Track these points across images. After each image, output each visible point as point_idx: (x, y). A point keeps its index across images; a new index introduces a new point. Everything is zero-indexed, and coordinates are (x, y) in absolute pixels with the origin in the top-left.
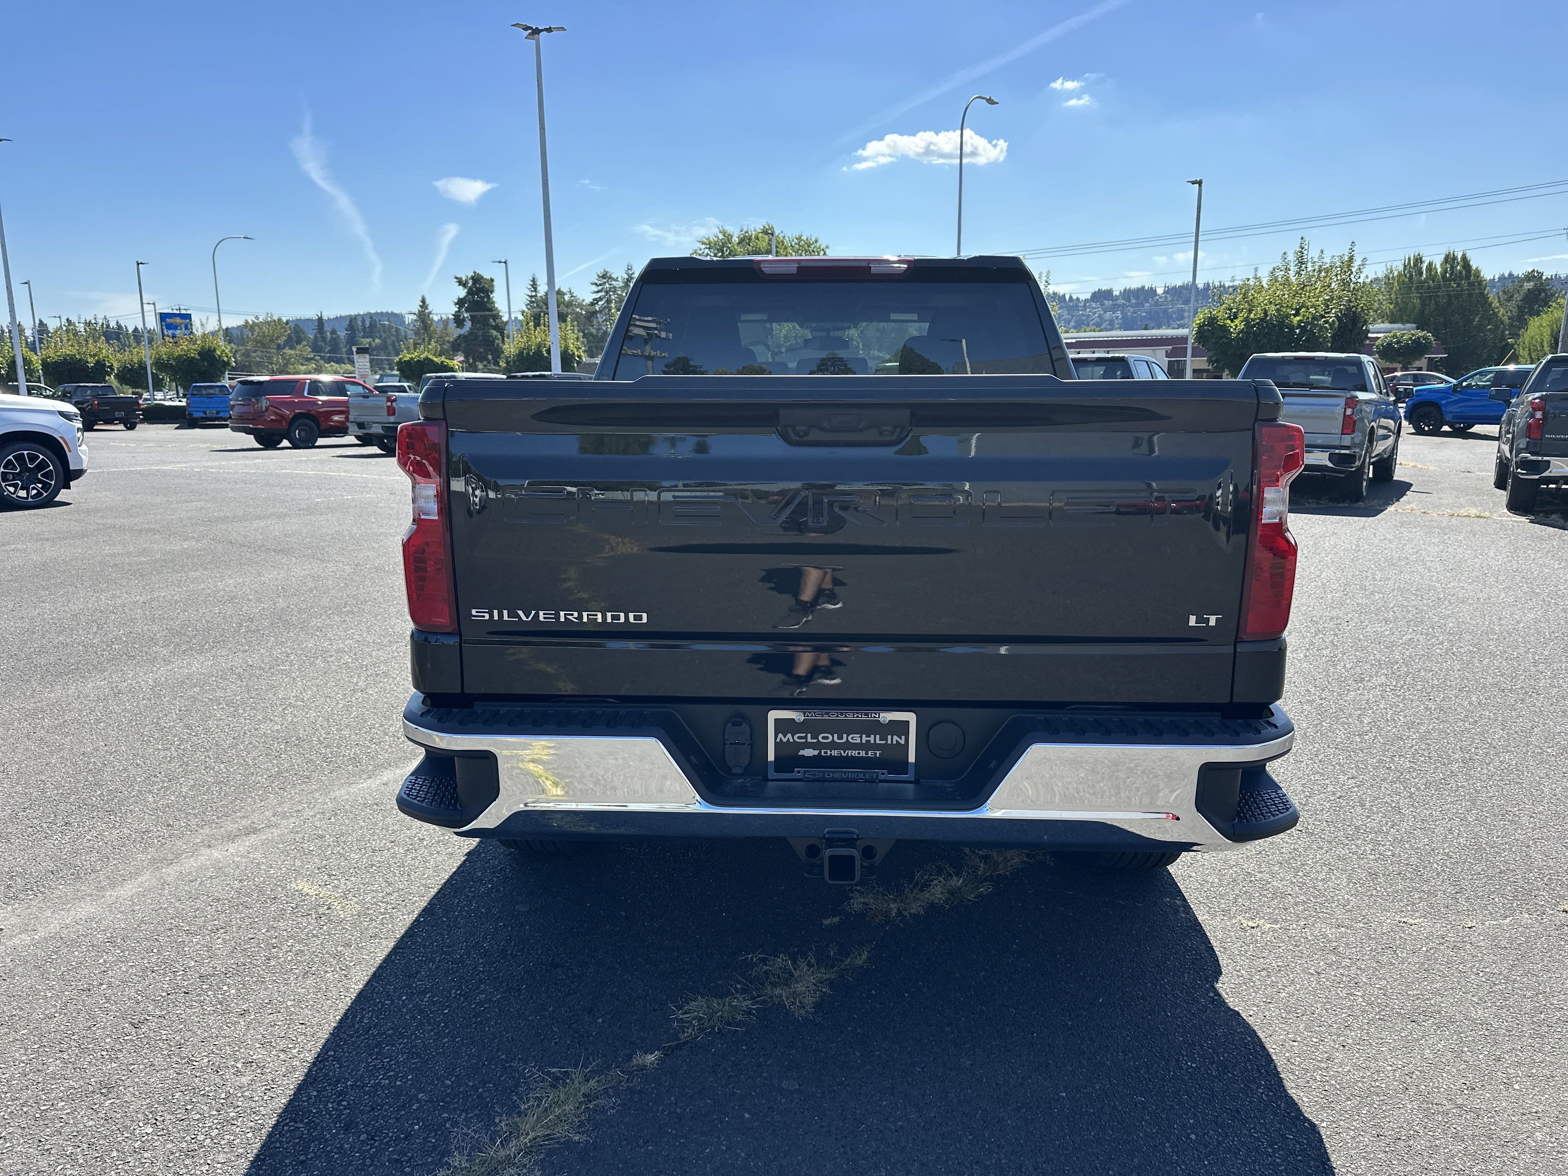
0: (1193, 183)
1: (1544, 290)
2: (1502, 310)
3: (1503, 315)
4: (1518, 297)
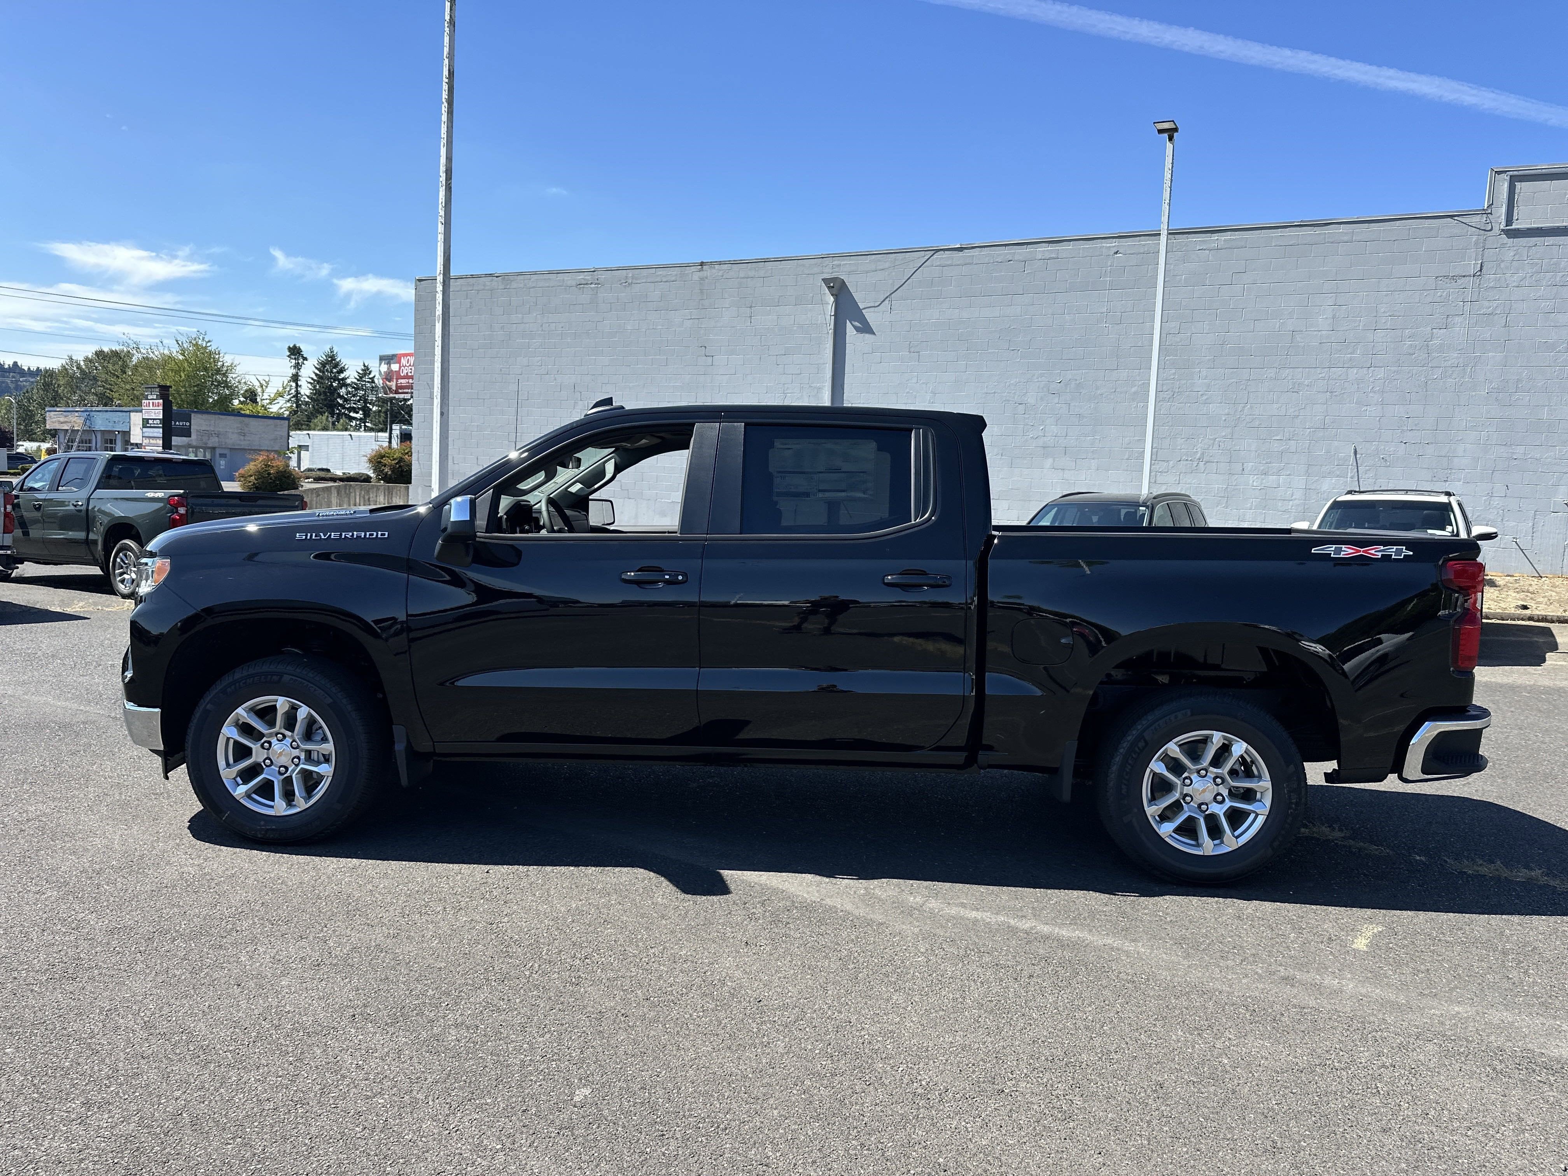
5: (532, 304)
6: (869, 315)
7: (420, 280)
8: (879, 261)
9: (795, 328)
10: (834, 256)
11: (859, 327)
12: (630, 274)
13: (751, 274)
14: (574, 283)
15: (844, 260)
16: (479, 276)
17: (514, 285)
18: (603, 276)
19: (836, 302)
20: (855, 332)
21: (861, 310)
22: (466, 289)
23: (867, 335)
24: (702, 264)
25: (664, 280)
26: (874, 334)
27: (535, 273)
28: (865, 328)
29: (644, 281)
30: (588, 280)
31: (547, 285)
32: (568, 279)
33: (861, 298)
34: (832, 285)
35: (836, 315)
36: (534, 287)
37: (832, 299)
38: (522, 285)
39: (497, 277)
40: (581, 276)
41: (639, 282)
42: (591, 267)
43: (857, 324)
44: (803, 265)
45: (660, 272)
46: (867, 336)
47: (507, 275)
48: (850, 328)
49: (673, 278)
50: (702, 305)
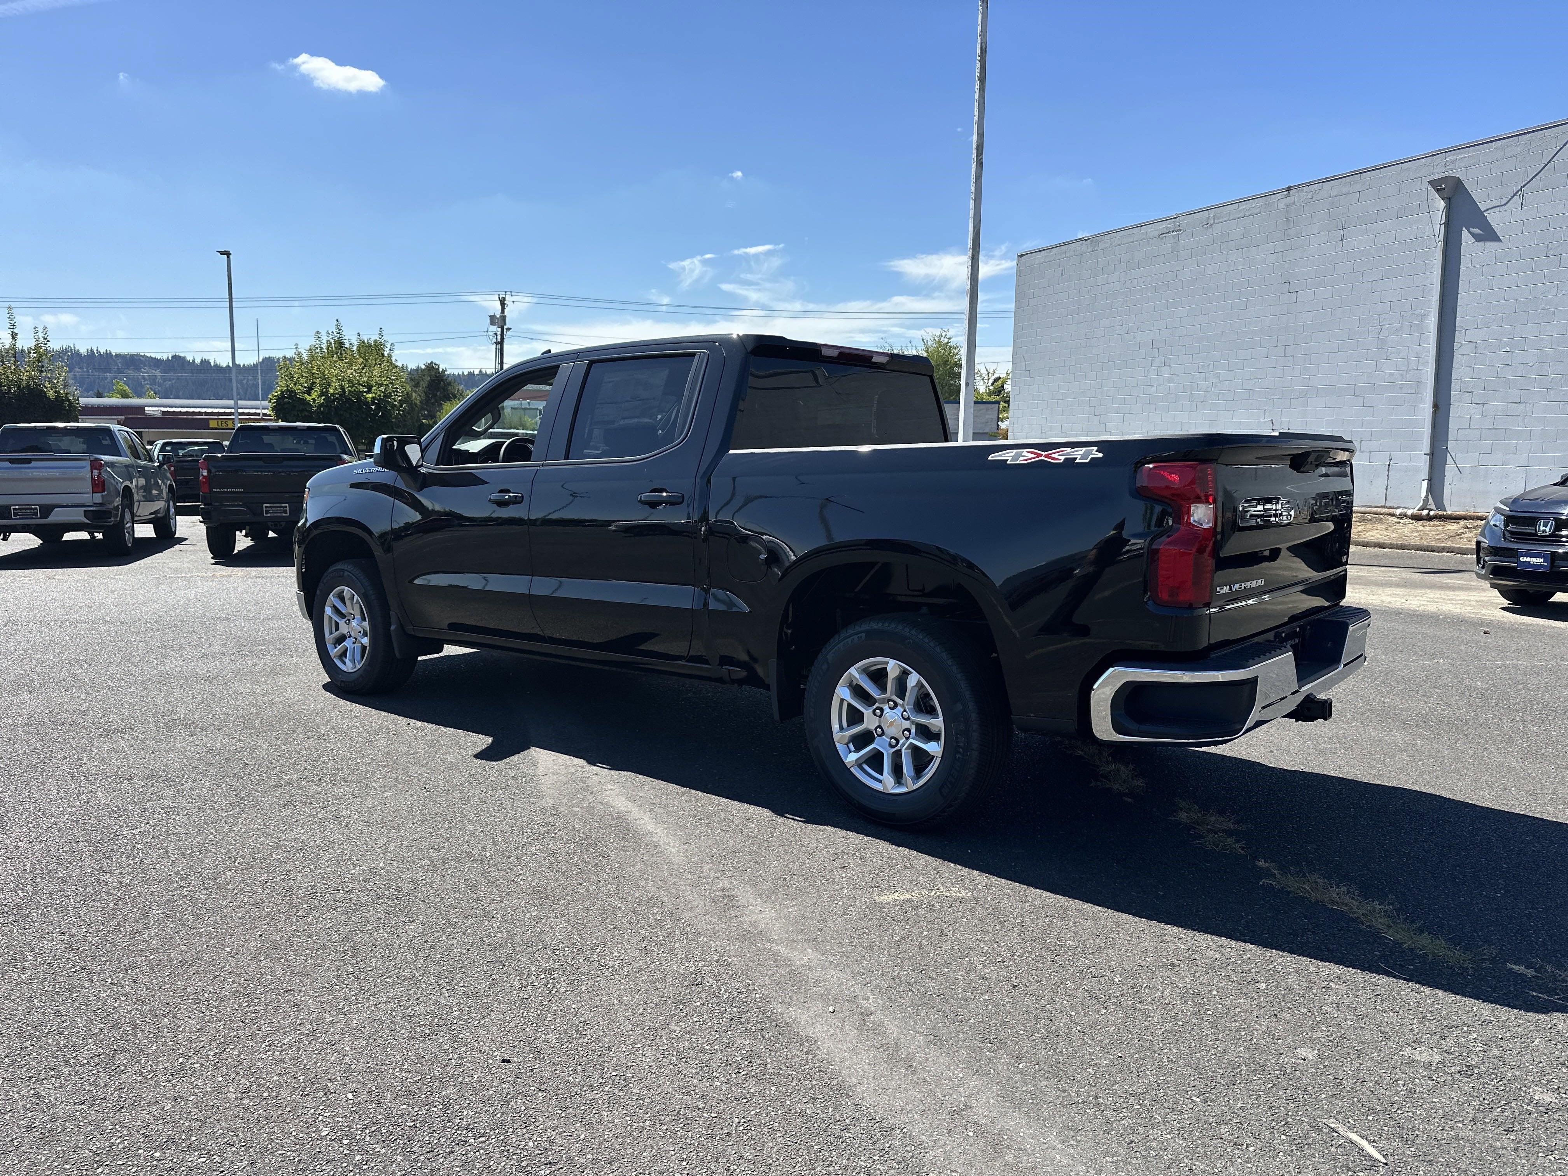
0: (222, 253)
1: (442, 380)
2: (414, 394)
3: (416, 399)
4: (423, 384)
5: (1117, 262)
6: (1493, 218)
7: (1021, 256)
8: (1508, 146)
9: (1396, 246)
10: (1447, 151)
11: (1480, 234)
12: (1212, 213)
13: (1345, 190)
14: (1156, 234)
15: (1462, 154)
16: (1070, 243)
17: (1101, 245)
18: (1184, 221)
19: (1449, 209)
20: (1473, 240)
21: (1482, 213)
22: (1059, 257)
23: (1488, 244)
24: (1289, 189)
25: (1247, 214)
26: (1500, 241)
27: (1121, 230)
28: (1489, 235)
29: (1226, 219)
30: (1170, 228)
31: (1132, 240)
32: (1152, 231)
33: (1482, 198)
34: (1443, 186)
35: (1448, 223)
36: (1119, 245)
37: (1442, 204)
38: (1108, 245)
39: (1086, 240)
40: (1164, 225)
41: (1221, 221)
42: (1173, 214)
43: (1476, 231)
44: (1408, 169)
45: (1243, 206)
46: (1491, 245)
47: (1095, 236)
48: (1466, 237)
49: (1258, 211)
50: (1288, 235)
